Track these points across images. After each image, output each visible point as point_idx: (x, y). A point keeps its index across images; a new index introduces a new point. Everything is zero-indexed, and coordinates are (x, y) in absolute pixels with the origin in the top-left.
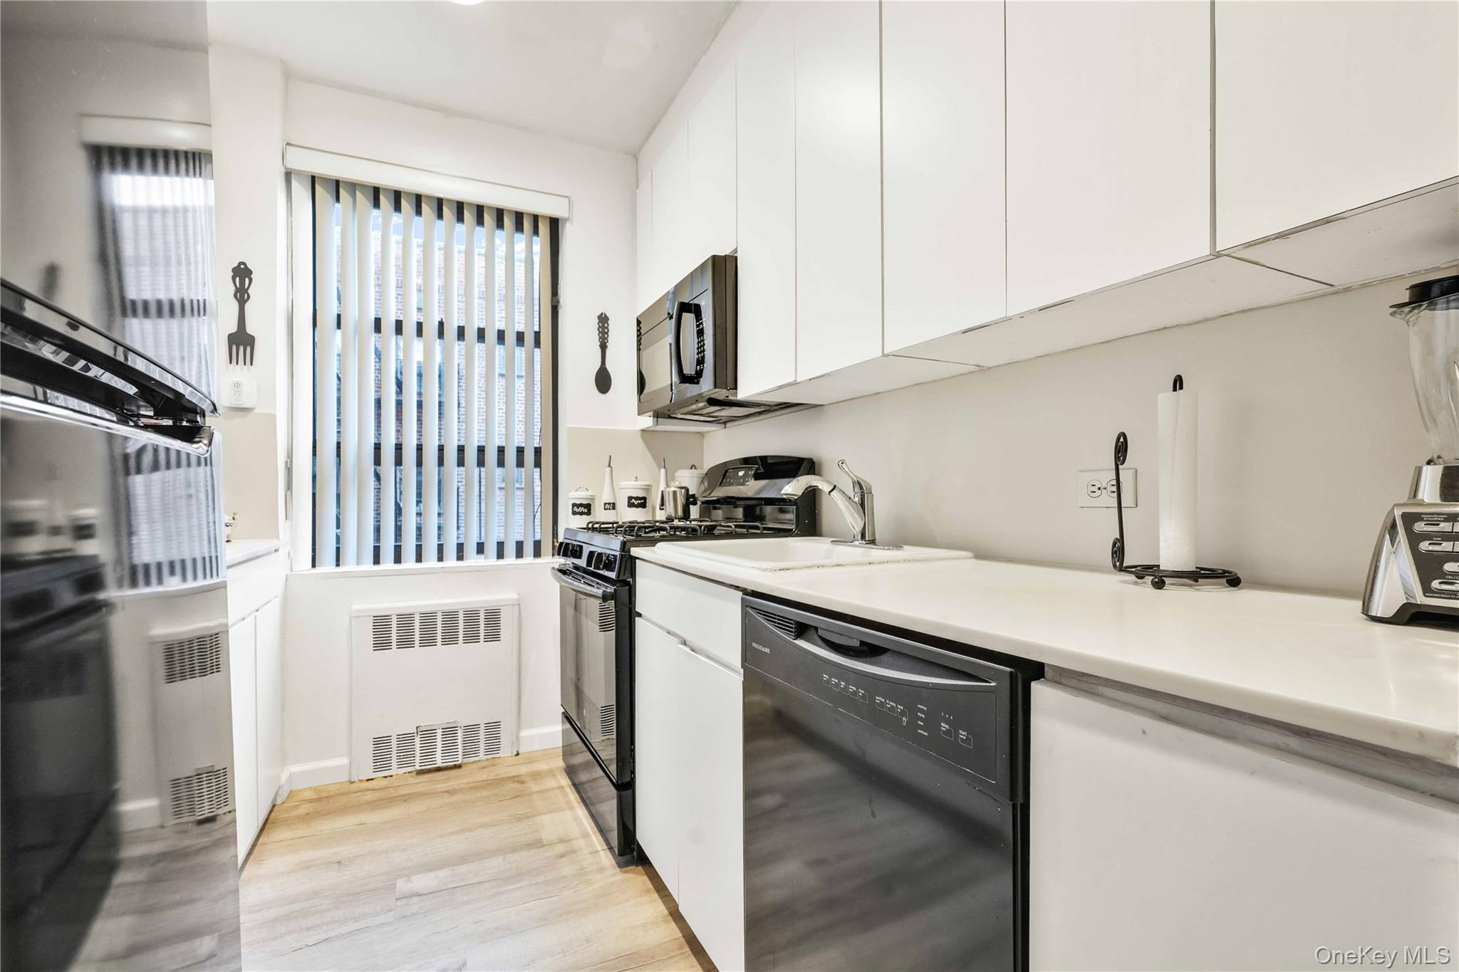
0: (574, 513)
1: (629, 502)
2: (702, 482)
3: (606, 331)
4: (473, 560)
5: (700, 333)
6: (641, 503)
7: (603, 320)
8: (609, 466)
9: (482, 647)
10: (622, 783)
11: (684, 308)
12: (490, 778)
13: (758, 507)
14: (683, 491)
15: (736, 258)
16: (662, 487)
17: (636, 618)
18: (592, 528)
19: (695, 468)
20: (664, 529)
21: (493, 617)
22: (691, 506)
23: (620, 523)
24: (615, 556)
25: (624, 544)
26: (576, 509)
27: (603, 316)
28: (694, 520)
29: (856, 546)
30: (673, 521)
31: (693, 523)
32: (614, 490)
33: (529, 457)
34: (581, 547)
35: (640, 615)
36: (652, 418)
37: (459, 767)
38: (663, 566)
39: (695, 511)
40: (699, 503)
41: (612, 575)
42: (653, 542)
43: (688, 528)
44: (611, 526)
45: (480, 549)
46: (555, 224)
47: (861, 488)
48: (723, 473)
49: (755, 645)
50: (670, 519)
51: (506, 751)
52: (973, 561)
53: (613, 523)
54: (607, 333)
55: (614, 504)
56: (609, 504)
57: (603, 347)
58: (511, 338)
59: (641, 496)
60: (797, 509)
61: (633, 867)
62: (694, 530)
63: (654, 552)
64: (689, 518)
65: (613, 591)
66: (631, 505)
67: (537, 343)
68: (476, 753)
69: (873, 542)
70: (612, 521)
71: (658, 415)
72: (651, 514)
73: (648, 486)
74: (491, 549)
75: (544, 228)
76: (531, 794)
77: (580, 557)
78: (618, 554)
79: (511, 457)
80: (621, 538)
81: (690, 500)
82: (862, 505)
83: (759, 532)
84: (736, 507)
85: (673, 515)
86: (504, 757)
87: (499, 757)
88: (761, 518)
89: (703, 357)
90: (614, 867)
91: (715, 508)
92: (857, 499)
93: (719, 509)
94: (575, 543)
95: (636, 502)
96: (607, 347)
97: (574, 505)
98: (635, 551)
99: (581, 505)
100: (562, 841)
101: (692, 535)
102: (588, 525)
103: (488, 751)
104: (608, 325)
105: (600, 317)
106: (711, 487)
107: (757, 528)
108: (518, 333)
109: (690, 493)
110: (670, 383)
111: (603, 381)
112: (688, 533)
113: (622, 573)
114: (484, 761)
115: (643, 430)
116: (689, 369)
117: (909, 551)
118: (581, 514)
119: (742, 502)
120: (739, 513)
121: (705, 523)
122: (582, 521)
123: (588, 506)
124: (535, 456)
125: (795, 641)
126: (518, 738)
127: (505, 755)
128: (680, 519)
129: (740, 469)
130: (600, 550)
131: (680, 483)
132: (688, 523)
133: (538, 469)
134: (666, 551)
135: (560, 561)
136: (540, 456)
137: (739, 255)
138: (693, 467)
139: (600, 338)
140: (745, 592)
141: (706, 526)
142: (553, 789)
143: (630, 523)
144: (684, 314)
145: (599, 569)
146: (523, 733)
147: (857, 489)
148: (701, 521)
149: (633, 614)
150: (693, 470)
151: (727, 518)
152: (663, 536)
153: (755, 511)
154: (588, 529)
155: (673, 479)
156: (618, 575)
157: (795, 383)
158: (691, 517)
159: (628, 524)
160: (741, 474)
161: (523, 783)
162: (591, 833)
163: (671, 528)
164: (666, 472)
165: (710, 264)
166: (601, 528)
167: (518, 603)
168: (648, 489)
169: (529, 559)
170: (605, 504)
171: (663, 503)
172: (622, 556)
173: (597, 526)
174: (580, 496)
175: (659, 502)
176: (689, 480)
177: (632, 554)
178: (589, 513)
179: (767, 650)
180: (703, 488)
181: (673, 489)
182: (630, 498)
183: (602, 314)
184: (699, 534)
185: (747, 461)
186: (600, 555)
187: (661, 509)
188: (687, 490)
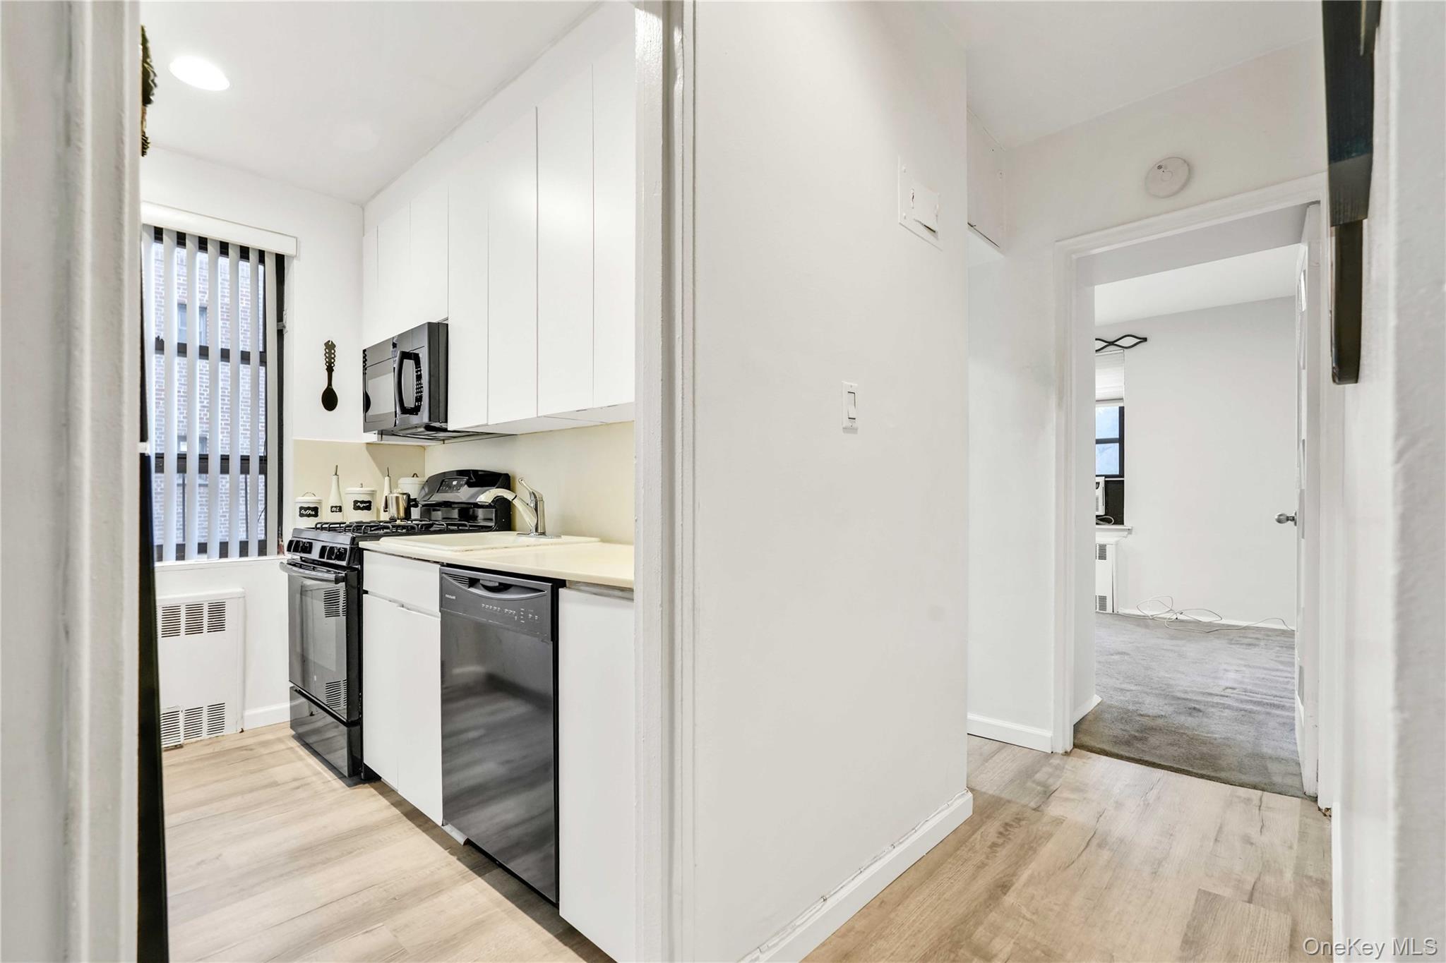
0: (301, 515)
1: (354, 505)
2: (423, 488)
3: (333, 356)
4: (194, 559)
5: (419, 377)
6: (367, 506)
7: (330, 347)
8: (336, 474)
9: (206, 637)
10: (352, 721)
11: (405, 356)
12: (216, 751)
13: (471, 510)
14: (405, 496)
15: (447, 325)
16: (386, 492)
17: (364, 595)
18: (320, 528)
19: (417, 476)
20: (388, 528)
21: (218, 610)
22: (412, 508)
23: (348, 523)
24: (345, 549)
25: (353, 539)
26: (303, 511)
27: (330, 343)
28: (415, 520)
29: (531, 537)
30: (396, 521)
31: (414, 522)
32: (340, 496)
33: (254, 465)
34: (311, 544)
35: (366, 592)
36: (376, 435)
37: (181, 746)
38: (386, 554)
39: (415, 513)
40: (420, 506)
41: (344, 563)
42: (378, 538)
43: (408, 526)
44: (338, 525)
45: (203, 548)
46: (280, 259)
47: (535, 497)
48: (441, 481)
49: (447, 596)
50: (393, 520)
51: (230, 728)
52: (600, 543)
53: (340, 524)
54: (333, 358)
55: (340, 507)
56: (336, 507)
57: (330, 370)
58: (235, 356)
59: (367, 500)
60: (496, 511)
61: (361, 785)
62: (413, 528)
63: (378, 544)
64: (410, 518)
65: (344, 575)
66: (356, 508)
67: (263, 361)
68: (198, 733)
69: (543, 534)
70: (339, 521)
71: (382, 433)
72: (375, 515)
73: (373, 491)
74: (214, 548)
75: (270, 262)
76: (261, 756)
77: (310, 552)
78: (348, 547)
79: (235, 464)
80: (350, 535)
81: (411, 503)
82: (536, 510)
83: (467, 528)
84: (454, 508)
85: (396, 516)
86: (227, 735)
87: (223, 736)
88: (475, 518)
89: (421, 397)
90: (343, 787)
91: (434, 510)
92: (532, 505)
93: (439, 510)
94: (304, 540)
95: (362, 506)
96: (333, 370)
97: (301, 508)
98: (362, 544)
99: (309, 508)
100: (295, 780)
101: (410, 531)
102: (316, 525)
103: (211, 731)
104: (335, 351)
105: (327, 344)
106: (431, 493)
107: (465, 526)
108: (243, 352)
109: (411, 497)
110: (394, 410)
111: (330, 400)
112: (408, 530)
113: (352, 561)
114: (207, 740)
115: (367, 443)
116: (410, 402)
117: (565, 538)
118: (309, 516)
119: (456, 506)
120: (455, 514)
121: (423, 523)
122: (311, 522)
123: (316, 510)
124: (260, 463)
125: (469, 589)
126: (242, 717)
127: (229, 733)
128: (401, 520)
129: (455, 479)
130: (331, 545)
131: (402, 490)
132: (410, 522)
133: (263, 476)
134: (388, 543)
135: (288, 556)
136: (266, 464)
137: (449, 322)
138: (415, 475)
139: (327, 362)
140: (442, 565)
141: (423, 525)
142: (283, 750)
143: (356, 523)
144: (405, 360)
145: (331, 559)
146: (248, 713)
147: (533, 498)
148: (421, 521)
149: (362, 592)
150: (415, 478)
151: (444, 518)
152: (387, 533)
153: (469, 512)
154: (316, 528)
155: (397, 487)
156: (349, 563)
157: (487, 425)
158: (413, 517)
159: (355, 524)
160: (455, 483)
161: (251, 750)
162: (322, 771)
163: (393, 526)
164: (390, 480)
165: (427, 326)
166: (330, 528)
167: (243, 595)
168: (373, 493)
169: (253, 556)
170: (332, 507)
171: (386, 506)
172: (352, 549)
173: (327, 526)
174: (309, 501)
175: (383, 504)
176: (411, 487)
177: (360, 546)
178: (316, 515)
179: (454, 598)
180: (423, 493)
181: (396, 495)
182: (356, 502)
183: (329, 341)
184: (416, 531)
185: (461, 473)
186: (332, 548)
187: (385, 511)
188: (409, 496)
